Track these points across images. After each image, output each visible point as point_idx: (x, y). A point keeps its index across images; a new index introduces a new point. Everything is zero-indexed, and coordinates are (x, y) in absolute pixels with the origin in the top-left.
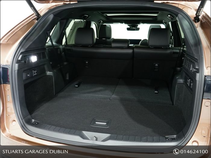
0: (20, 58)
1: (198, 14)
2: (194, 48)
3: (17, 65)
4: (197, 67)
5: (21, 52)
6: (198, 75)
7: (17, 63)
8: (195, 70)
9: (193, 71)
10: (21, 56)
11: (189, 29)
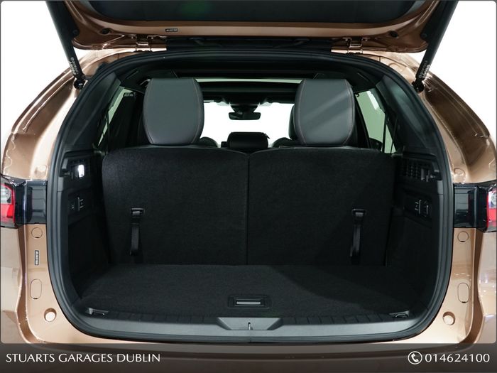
0: (64, 167)
1: (420, 77)
2: (425, 138)
3: (61, 180)
4: (436, 171)
5: (64, 152)
6: (440, 184)
7: (60, 176)
8: (432, 177)
9: (427, 181)
10: (66, 161)
11: (407, 104)
